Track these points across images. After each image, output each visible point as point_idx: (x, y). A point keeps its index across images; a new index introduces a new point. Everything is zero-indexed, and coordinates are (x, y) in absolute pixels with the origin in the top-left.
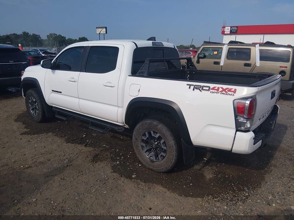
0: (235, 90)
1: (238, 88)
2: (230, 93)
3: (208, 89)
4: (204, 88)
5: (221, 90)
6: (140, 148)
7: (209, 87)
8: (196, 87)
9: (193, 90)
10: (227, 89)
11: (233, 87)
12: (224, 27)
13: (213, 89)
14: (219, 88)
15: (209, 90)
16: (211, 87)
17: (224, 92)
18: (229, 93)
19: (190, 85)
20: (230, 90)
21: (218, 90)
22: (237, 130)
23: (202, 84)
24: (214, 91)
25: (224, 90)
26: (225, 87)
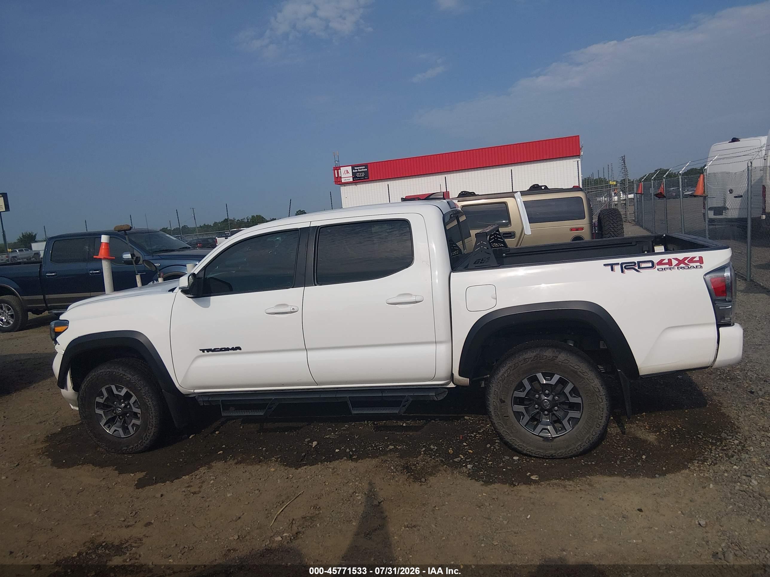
0: (701, 258)
1: (705, 254)
2: (695, 265)
3: (650, 265)
4: (643, 265)
5: (674, 262)
6: (513, 419)
7: (652, 262)
8: (625, 267)
9: (622, 271)
10: (685, 259)
11: (696, 255)
12: (337, 168)
13: (660, 263)
14: (670, 260)
15: (653, 266)
16: (656, 262)
17: (682, 265)
18: (692, 264)
19: (612, 265)
20: (692, 260)
21: (670, 262)
22: (719, 326)
23: (636, 259)
24: (663, 267)
25: (680, 262)
26: (681, 256)
